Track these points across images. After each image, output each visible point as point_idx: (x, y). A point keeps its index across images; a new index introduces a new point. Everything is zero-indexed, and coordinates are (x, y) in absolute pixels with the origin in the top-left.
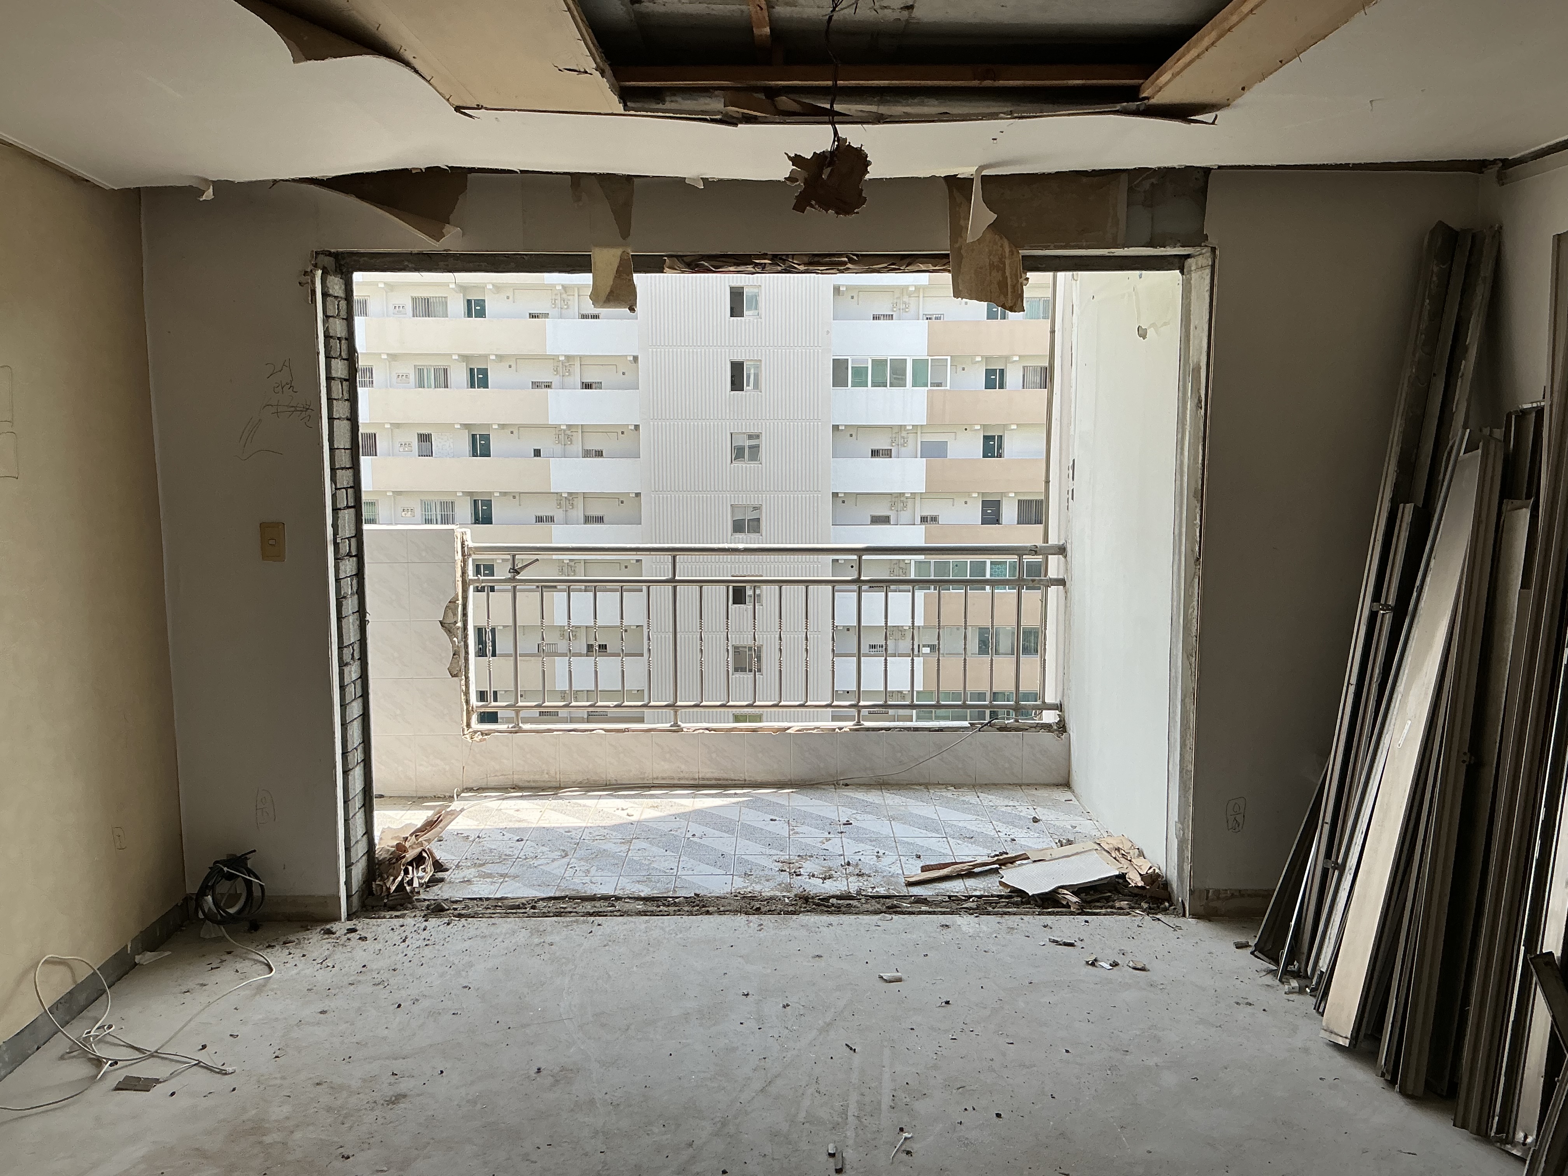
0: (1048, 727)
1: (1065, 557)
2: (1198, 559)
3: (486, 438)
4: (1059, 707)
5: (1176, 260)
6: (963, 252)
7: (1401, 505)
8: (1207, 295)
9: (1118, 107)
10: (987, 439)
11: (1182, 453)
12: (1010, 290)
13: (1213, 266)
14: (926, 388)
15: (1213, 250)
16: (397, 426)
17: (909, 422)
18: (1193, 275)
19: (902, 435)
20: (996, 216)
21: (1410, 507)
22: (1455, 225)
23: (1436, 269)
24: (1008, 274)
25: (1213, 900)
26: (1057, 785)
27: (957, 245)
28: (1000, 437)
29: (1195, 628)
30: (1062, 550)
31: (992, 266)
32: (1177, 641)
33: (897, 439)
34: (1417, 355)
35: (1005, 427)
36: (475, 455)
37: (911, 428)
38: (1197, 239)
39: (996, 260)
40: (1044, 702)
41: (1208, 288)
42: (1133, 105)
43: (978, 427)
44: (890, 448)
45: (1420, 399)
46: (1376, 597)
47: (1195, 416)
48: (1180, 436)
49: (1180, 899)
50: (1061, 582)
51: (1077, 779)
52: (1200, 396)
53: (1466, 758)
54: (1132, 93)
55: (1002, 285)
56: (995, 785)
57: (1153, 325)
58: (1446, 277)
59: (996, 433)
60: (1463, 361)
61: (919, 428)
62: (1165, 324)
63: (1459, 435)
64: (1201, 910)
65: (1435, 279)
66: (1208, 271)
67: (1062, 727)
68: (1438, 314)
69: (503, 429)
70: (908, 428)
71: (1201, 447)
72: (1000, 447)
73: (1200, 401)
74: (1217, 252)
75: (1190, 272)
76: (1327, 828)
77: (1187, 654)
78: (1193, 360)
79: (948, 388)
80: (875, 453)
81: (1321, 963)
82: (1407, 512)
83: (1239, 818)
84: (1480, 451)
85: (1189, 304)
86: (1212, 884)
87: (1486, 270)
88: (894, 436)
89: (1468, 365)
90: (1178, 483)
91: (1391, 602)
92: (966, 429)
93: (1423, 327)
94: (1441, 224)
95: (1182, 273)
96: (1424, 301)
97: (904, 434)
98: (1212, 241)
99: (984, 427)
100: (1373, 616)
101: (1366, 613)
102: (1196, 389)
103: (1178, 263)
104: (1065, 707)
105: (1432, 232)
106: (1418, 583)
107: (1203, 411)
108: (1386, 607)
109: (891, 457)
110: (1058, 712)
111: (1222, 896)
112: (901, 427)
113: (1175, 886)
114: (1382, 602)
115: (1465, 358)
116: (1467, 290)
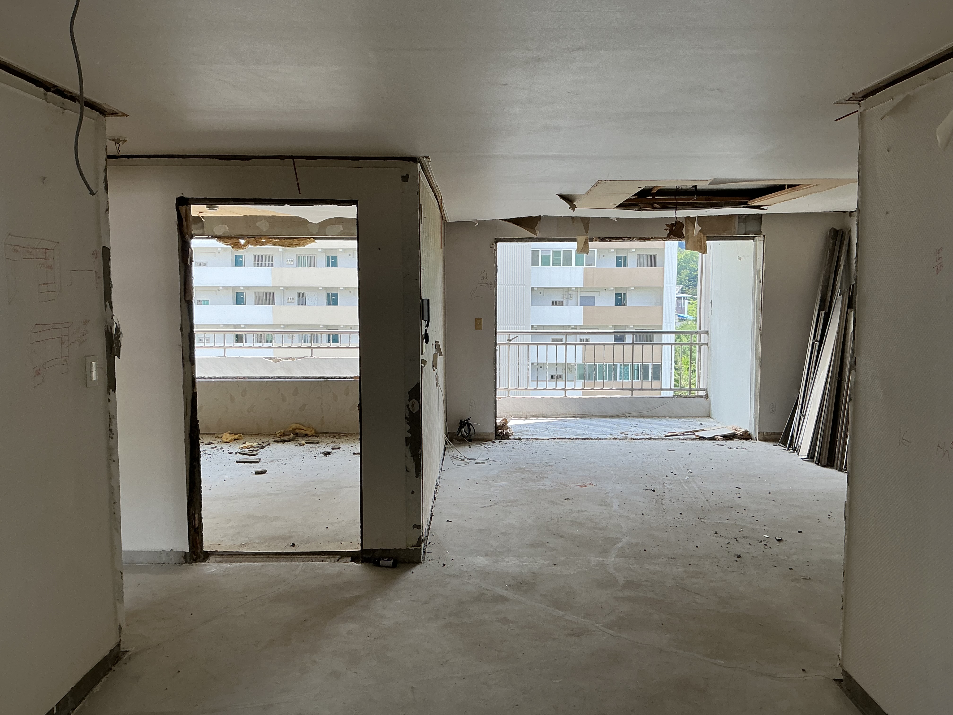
0: (702, 397)
1: (708, 335)
2: (760, 329)
3: (336, 295)
4: (705, 390)
5: (752, 237)
6: (689, 237)
7: (821, 312)
8: (762, 249)
9: (742, 206)
10: (617, 295)
11: (754, 297)
12: (703, 248)
13: (764, 241)
14: (583, 267)
15: (764, 236)
16: (286, 288)
17: (573, 285)
18: (757, 242)
19: (569, 293)
20: (701, 228)
21: (824, 312)
22: (837, 229)
23: (831, 242)
24: (702, 243)
25: (766, 435)
26: (706, 417)
27: (687, 235)
28: (625, 294)
29: (759, 350)
30: (707, 333)
31: (698, 241)
32: (753, 356)
33: (566, 295)
34: (826, 267)
35: (627, 288)
36: (329, 304)
37: (574, 289)
38: (760, 232)
39: (699, 239)
40: (700, 388)
41: (763, 247)
42: (746, 206)
43: (612, 289)
44: (562, 300)
45: (827, 280)
46: (814, 338)
47: (758, 286)
48: (753, 291)
49: (755, 437)
50: (707, 344)
51: (714, 413)
52: (760, 279)
53: (838, 378)
54: (746, 203)
55: (701, 246)
56: (683, 417)
57: (743, 256)
58: (834, 244)
59: (622, 292)
60: (839, 269)
61: (579, 289)
62: (748, 256)
63: (838, 291)
64: (762, 439)
65: (831, 245)
66: (762, 242)
67: (707, 397)
68: (832, 255)
69: (345, 290)
70: (573, 289)
71: (761, 295)
72: (624, 300)
73: (760, 281)
74: (765, 236)
75: (756, 241)
76: (800, 406)
77: (757, 359)
78: (758, 268)
79: (595, 266)
80: (554, 303)
81: (799, 443)
82: (823, 313)
83: (774, 409)
84: (842, 296)
85: (756, 251)
86: (765, 431)
87: (846, 242)
88: (565, 293)
89: (841, 270)
90: (753, 306)
91: (818, 340)
92: (605, 290)
93: (827, 259)
94: (833, 228)
95: (754, 241)
96: (827, 251)
97: (570, 292)
98: (763, 233)
99: (615, 288)
100: (813, 343)
101: (811, 343)
102: (759, 277)
103: (753, 238)
104: (708, 389)
105: (830, 231)
106: (826, 334)
107: (761, 284)
108: (817, 341)
109: (563, 305)
110: (705, 391)
111: (769, 434)
112: (569, 289)
113: (753, 434)
114: (816, 339)
115: (840, 268)
116: (841, 248)
